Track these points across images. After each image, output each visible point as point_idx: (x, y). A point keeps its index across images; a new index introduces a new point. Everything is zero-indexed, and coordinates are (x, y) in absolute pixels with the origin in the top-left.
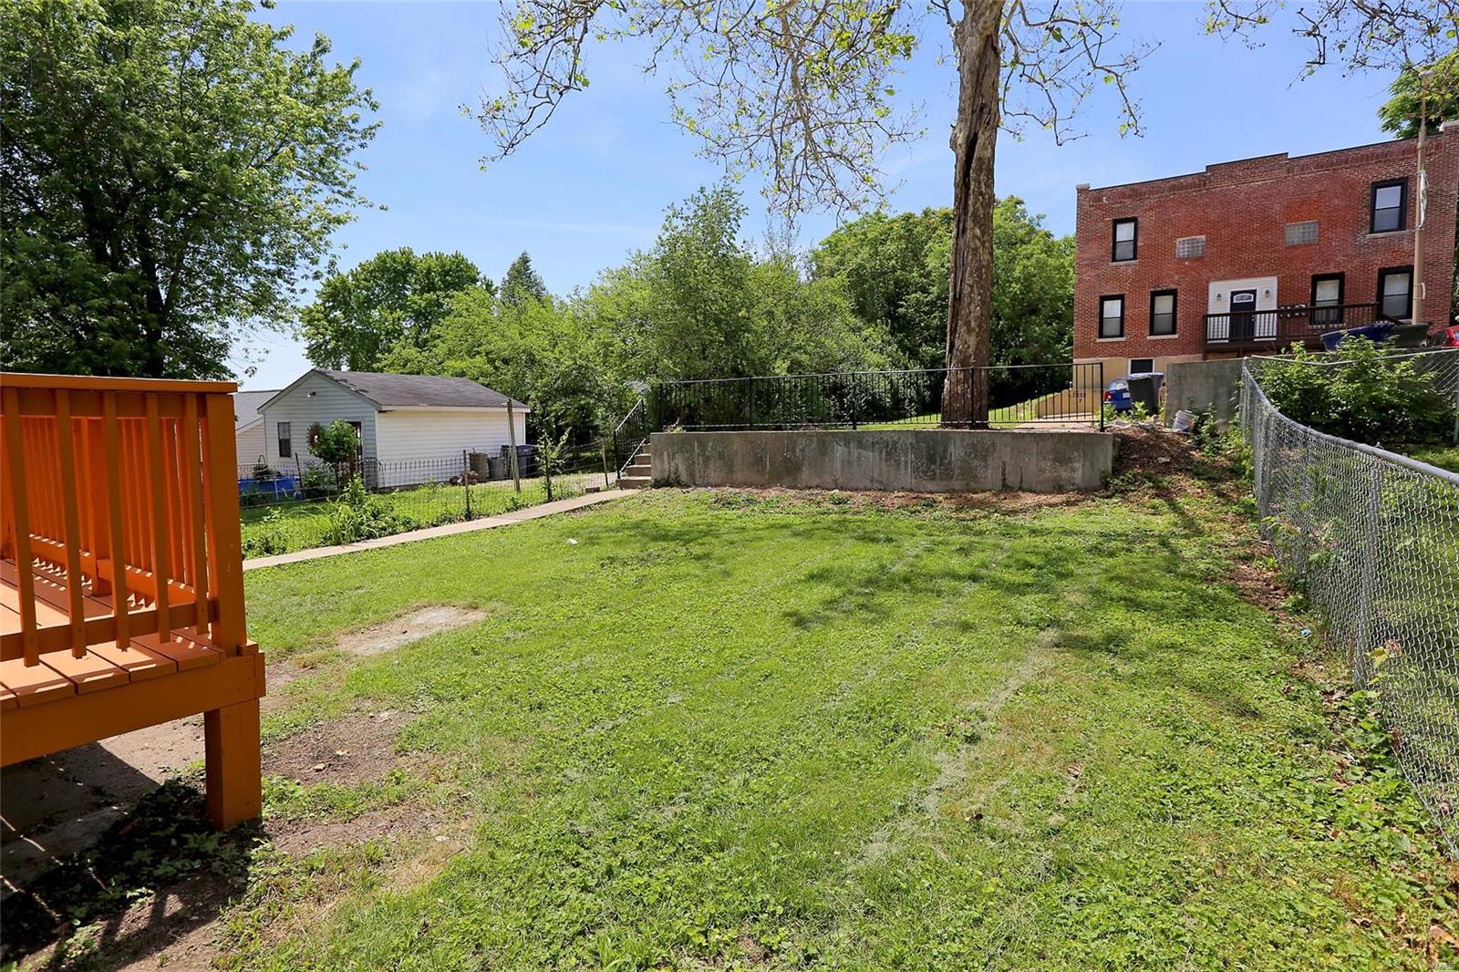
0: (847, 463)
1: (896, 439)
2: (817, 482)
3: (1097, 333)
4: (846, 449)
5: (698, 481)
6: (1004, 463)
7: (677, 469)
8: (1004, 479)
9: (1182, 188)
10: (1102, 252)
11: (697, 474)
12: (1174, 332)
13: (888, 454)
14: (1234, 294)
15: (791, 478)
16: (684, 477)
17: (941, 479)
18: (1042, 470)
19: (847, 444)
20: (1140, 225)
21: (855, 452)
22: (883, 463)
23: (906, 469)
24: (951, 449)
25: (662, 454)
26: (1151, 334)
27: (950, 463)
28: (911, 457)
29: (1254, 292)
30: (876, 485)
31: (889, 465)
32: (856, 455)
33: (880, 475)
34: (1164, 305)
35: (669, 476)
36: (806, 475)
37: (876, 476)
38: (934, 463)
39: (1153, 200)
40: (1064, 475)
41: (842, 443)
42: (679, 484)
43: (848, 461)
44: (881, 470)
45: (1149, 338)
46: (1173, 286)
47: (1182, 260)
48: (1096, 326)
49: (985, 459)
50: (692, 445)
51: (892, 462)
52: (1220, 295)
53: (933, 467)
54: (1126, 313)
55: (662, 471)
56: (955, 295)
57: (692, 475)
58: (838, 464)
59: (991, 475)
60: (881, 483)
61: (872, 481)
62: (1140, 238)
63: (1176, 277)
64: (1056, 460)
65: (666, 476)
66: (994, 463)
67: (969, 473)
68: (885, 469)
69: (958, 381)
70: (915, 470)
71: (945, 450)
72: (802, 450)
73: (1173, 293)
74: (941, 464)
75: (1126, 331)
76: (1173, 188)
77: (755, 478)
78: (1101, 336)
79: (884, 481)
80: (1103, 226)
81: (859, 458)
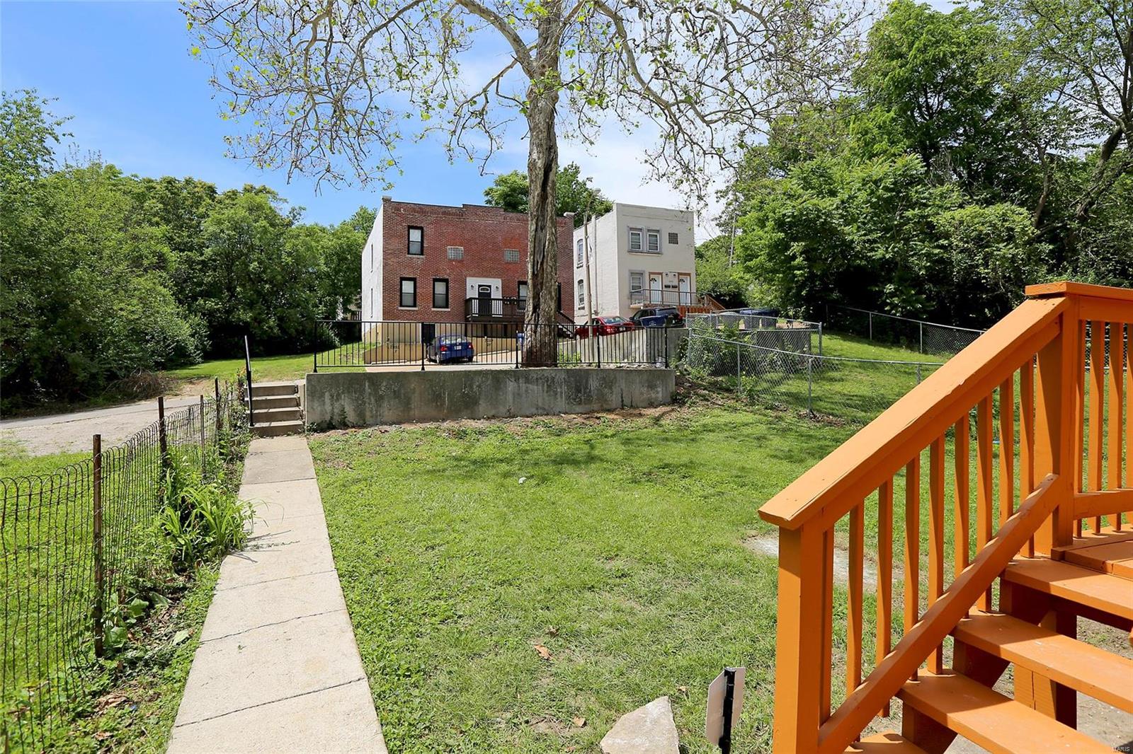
0: (517, 395)
1: (553, 375)
2: (493, 412)
3: (398, 303)
4: (516, 385)
5: (369, 420)
6: (622, 390)
7: (343, 411)
8: (622, 401)
9: (450, 214)
10: (401, 246)
11: (368, 414)
12: (447, 307)
13: (549, 386)
14: (480, 286)
15: (469, 412)
16: (351, 417)
17: (585, 404)
18: (642, 394)
19: (517, 380)
20: (425, 233)
21: (523, 386)
22: (545, 394)
23: (562, 398)
24: (591, 381)
25: (322, 395)
26: (434, 307)
27: (590, 392)
28: (565, 388)
29: (490, 286)
30: (540, 411)
31: (549, 396)
32: (524, 388)
33: (543, 404)
34: (440, 288)
35: (332, 418)
36: (483, 407)
37: (540, 404)
38: (580, 392)
39: (433, 218)
40: (653, 396)
41: (513, 380)
42: (344, 425)
43: (518, 394)
44: (544, 399)
45: (433, 309)
46: (446, 277)
47: (451, 261)
48: (398, 297)
49: (611, 388)
50: (362, 385)
51: (552, 393)
52: (472, 287)
53: (579, 395)
54: (418, 291)
55: (323, 413)
56: (533, 273)
57: (361, 415)
58: (510, 398)
59: (614, 399)
60: (544, 409)
61: (537, 409)
62: (425, 241)
63: (448, 271)
64: (648, 387)
65: (328, 418)
66: (616, 390)
67: (602, 398)
68: (547, 398)
69: (546, 333)
70: (568, 398)
71: (587, 381)
72: (479, 386)
73: (446, 281)
74: (585, 393)
75: (418, 303)
76: (444, 213)
77: (434, 413)
78: (401, 306)
79: (546, 407)
80: (401, 228)
81: (526, 391)
